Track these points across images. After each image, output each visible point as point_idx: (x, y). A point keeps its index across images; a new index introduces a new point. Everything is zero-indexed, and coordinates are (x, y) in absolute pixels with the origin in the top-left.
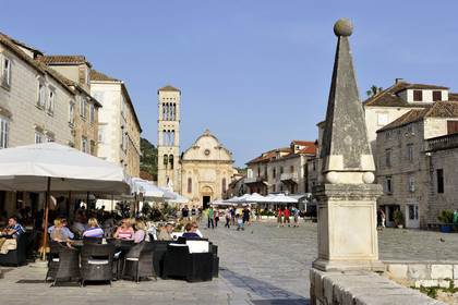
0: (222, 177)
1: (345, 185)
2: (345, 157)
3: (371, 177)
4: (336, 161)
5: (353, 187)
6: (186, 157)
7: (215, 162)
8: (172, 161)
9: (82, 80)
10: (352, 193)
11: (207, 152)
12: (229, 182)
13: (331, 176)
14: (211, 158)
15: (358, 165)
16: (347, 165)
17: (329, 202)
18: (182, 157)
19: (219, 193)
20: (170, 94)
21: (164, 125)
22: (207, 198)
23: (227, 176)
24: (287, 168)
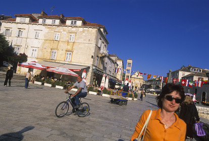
0: (140, 82)
6: (132, 77)
7: (139, 79)
8: (128, 77)
9: (116, 60)
14: (138, 77)
19: (139, 86)
20: (130, 61)
21: (128, 68)
22: (136, 87)
23: (142, 82)
24: (158, 83)
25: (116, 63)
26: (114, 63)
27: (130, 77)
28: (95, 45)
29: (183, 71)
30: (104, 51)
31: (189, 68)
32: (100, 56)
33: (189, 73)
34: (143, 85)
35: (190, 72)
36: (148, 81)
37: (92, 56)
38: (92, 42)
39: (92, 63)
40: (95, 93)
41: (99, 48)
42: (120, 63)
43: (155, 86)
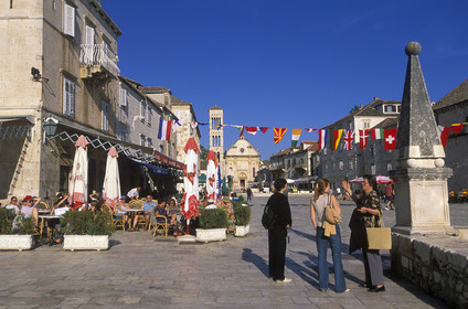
0: (252, 166)
1: (423, 169)
2: (421, 148)
3: (442, 162)
4: (414, 150)
5: (429, 170)
6: (228, 154)
7: (248, 157)
8: (219, 157)
9: (167, 103)
10: (429, 175)
11: (242, 150)
12: (257, 170)
13: (412, 162)
14: (245, 154)
15: (431, 153)
16: (423, 153)
17: (410, 183)
18: (225, 154)
19: (250, 178)
20: (216, 112)
21: (213, 132)
22: (242, 182)
23: (257, 165)
24: (298, 160)
25: (167, 111)
26: (159, 112)
27: (222, 156)
28: (40, 24)
29: (363, 114)
30: (95, 52)
31: (378, 106)
32: (83, 74)
33: (382, 119)
34: (261, 172)
35: (381, 115)
36: (274, 159)
37: (35, 71)
38: (27, 12)
39: (38, 102)
40: (24, 241)
41: (74, 42)
42: (182, 113)
43: (292, 170)
